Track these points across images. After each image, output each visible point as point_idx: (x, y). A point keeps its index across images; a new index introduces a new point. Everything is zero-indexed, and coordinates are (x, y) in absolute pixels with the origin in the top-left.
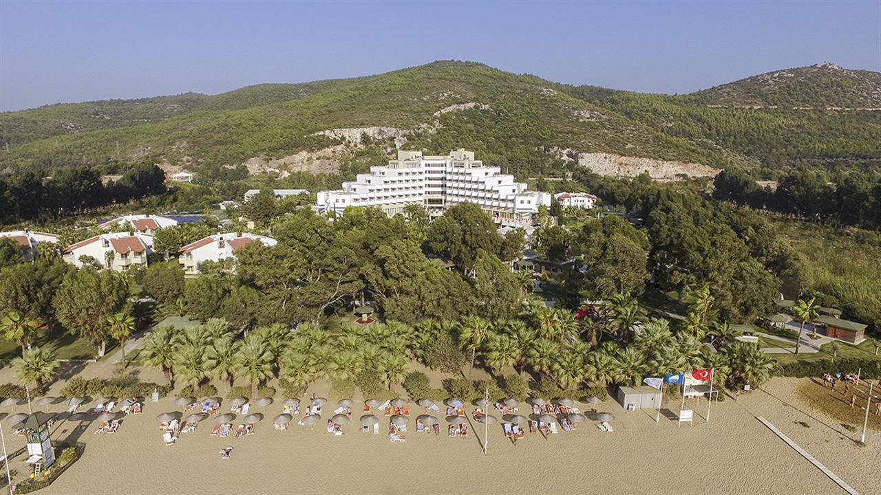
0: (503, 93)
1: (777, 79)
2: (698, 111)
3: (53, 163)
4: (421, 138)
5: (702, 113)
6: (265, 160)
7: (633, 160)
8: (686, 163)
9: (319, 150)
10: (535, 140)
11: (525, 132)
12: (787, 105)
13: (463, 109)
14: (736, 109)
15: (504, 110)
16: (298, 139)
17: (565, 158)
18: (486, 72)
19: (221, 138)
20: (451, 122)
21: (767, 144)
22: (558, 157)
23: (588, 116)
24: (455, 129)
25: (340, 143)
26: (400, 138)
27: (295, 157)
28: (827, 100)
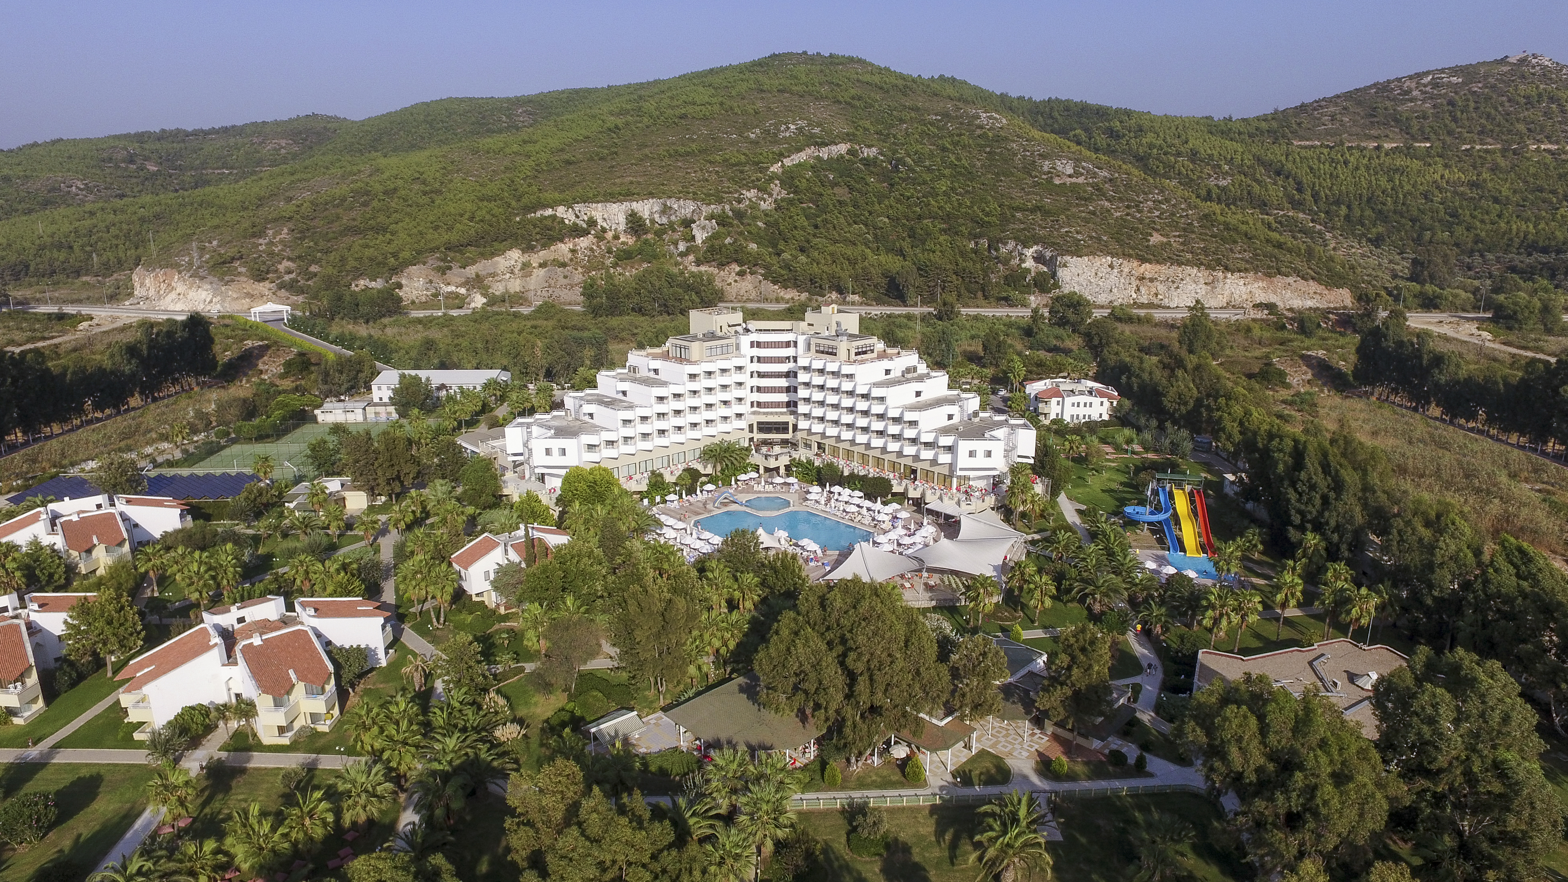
0: (902, 121)
1: (1428, 89)
2: (1276, 153)
3: (32, 268)
4: (745, 221)
5: (1283, 158)
6: (438, 269)
7: (1165, 270)
8: (1269, 275)
9: (545, 246)
10: (970, 225)
11: (948, 208)
12: (1449, 140)
13: (826, 157)
14: (1350, 148)
15: (907, 159)
16: (503, 225)
17: (1029, 264)
18: (867, 78)
19: (354, 220)
20: (804, 184)
21: (1413, 220)
22: (1015, 262)
23: (1070, 171)
24: (811, 201)
25: (585, 233)
26: (703, 222)
27: (497, 263)
28: (1529, 130)
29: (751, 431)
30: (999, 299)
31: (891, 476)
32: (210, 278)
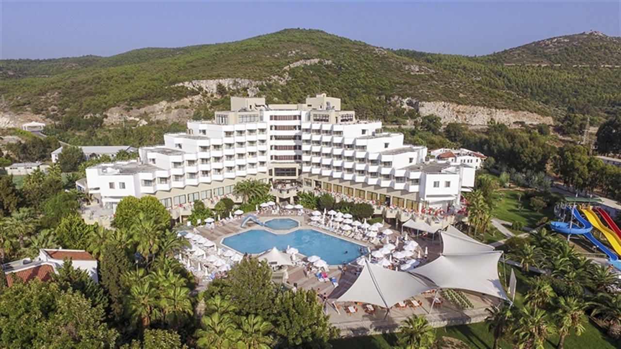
0: (342, 51)
1: (556, 44)
2: (498, 68)
4: (273, 89)
5: (501, 70)
6: (126, 109)
9: (178, 99)
10: (376, 90)
11: (365, 83)
12: (568, 63)
13: (309, 64)
14: (528, 66)
15: (345, 65)
16: (159, 90)
17: (405, 106)
18: (325, 37)
19: (91, 89)
20: (299, 75)
21: (560, 94)
22: (398, 105)
23: (418, 70)
24: (302, 81)
25: (198, 93)
26: (253, 88)
27: (155, 107)
28: (599, 59)
29: (271, 175)
30: (392, 122)
31: (371, 202)
32: (10, 112)
